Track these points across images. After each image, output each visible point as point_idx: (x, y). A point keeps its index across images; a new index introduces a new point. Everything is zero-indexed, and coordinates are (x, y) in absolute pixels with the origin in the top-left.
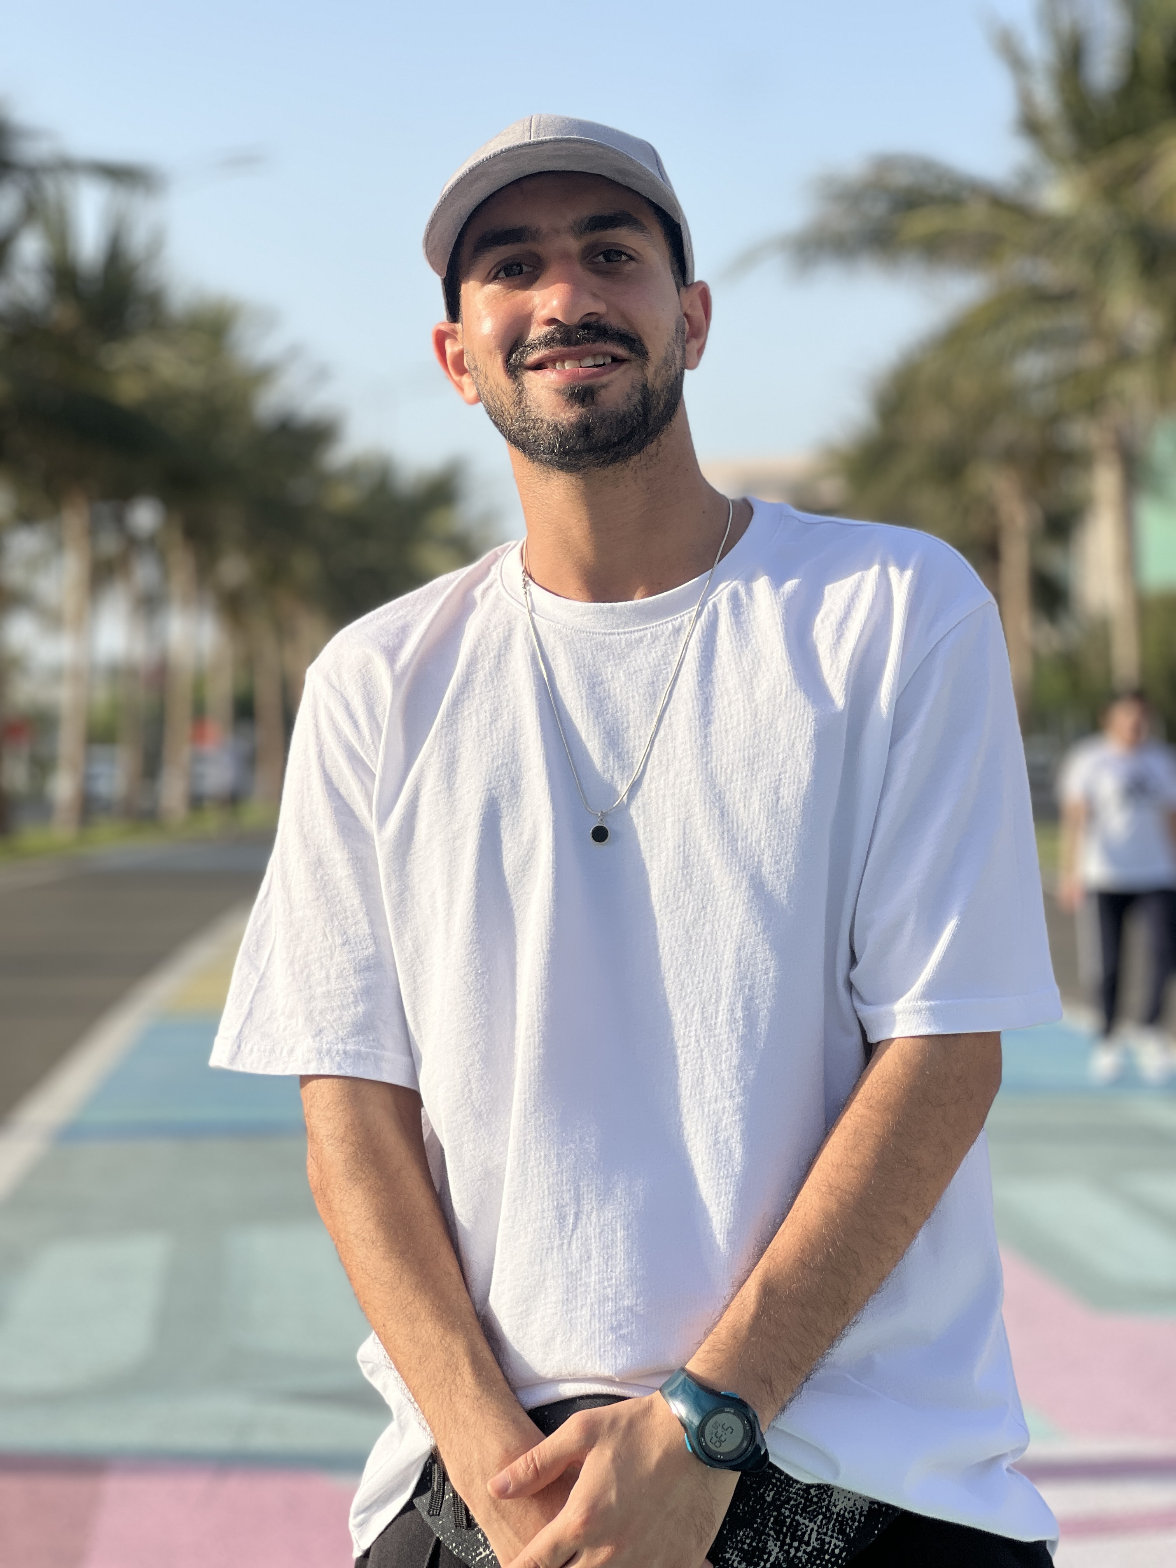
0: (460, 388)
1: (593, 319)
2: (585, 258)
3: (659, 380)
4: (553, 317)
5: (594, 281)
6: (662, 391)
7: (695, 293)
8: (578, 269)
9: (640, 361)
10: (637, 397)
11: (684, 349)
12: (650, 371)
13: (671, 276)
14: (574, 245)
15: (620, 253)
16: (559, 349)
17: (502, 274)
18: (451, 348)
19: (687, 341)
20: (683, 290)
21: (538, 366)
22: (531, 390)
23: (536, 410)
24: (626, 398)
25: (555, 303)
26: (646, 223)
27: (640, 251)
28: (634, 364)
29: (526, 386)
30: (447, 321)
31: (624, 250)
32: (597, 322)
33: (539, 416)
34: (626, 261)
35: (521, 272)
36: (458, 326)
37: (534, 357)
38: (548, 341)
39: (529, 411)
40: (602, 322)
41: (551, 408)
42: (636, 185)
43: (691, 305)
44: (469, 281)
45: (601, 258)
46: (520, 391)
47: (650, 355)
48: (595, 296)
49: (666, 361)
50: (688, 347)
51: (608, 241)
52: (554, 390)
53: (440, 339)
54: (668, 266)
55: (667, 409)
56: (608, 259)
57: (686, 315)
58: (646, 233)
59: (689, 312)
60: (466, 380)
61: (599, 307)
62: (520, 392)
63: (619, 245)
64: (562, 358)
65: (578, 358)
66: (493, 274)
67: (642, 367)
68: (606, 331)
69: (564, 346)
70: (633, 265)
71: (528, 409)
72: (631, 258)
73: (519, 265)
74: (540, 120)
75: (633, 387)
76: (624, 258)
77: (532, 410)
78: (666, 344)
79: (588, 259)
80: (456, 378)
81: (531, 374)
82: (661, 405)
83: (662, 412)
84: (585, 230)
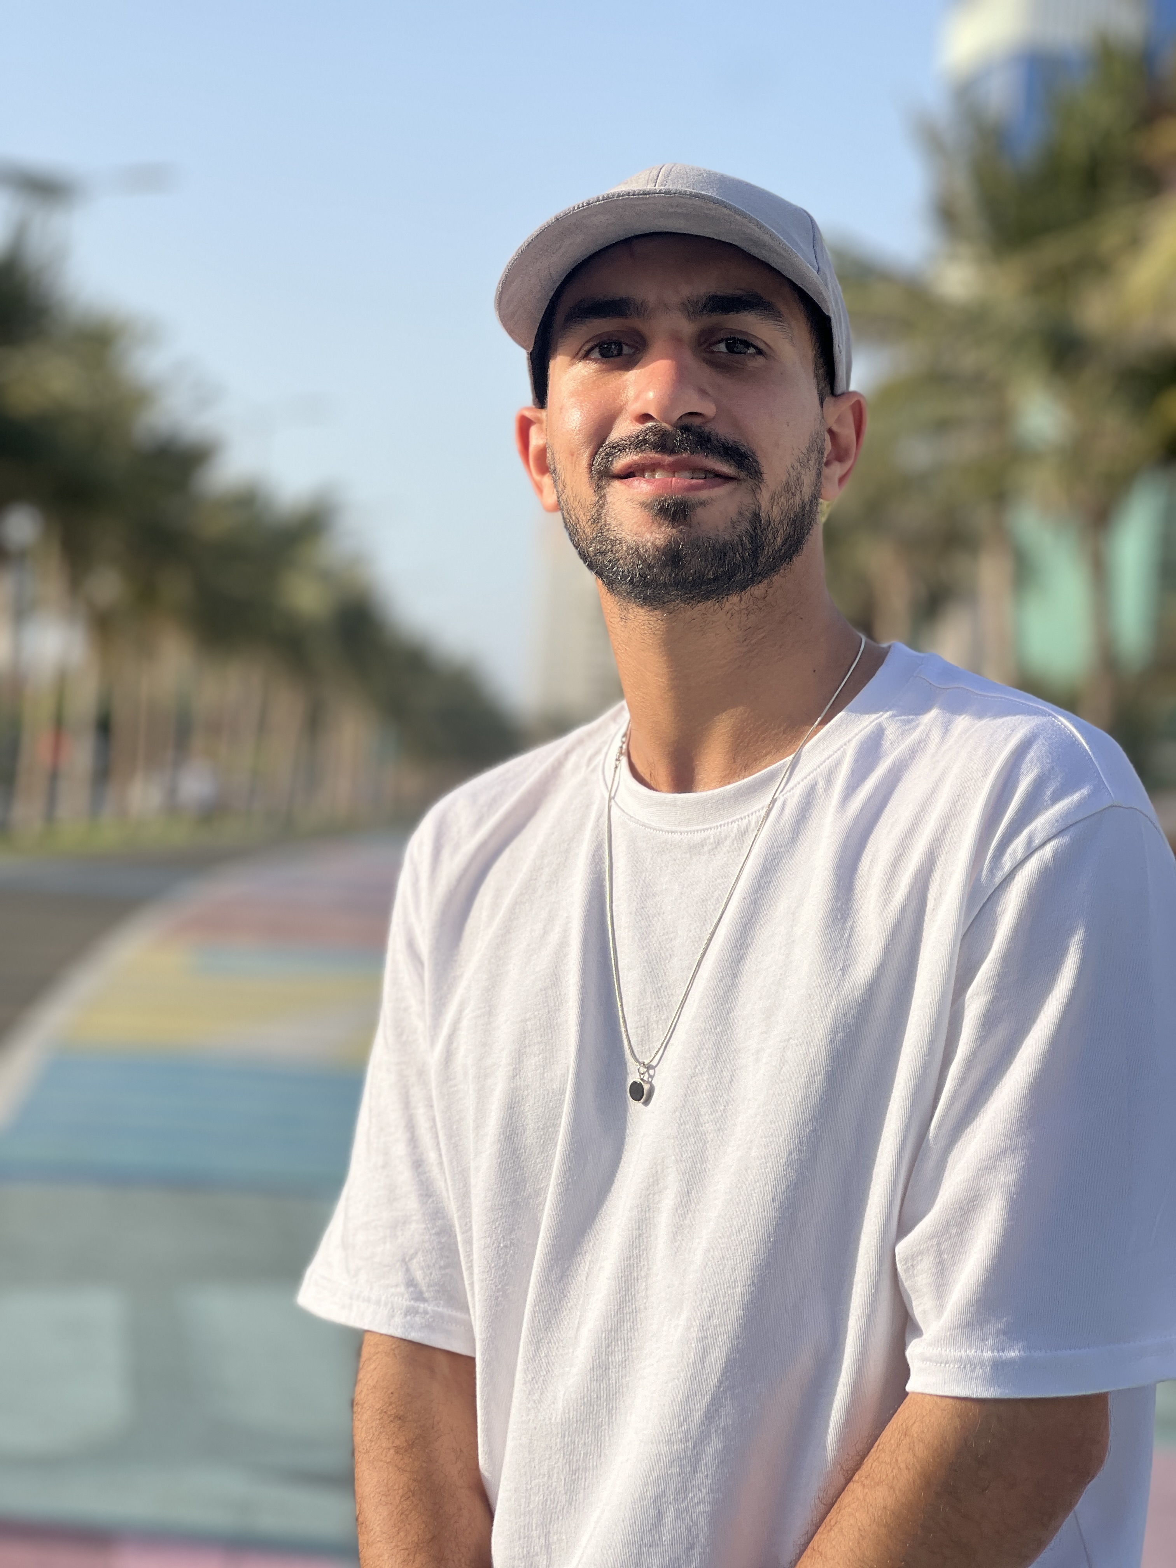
0: (539, 489)
1: (697, 421)
2: (701, 345)
3: (776, 509)
4: (646, 412)
5: (706, 375)
6: (781, 522)
7: (845, 407)
8: (688, 358)
9: (751, 482)
10: (745, 526)
11: (819, 474)
12: (764, 497)
13: (813, 381)
14: (687, 328)
15: (748, 344)
16: (653, 456)
17: (596, 354)
18: (536, 440)
19: (827, 464)
20: (828, 400)
21: (627, 474)
22: (614, 504)
23: (616, 529)
24: (730, 525)
25: (651, 395)
26: (783, 308)
27: (771, 344)
28: (744, 485)
29: (609, 499)
30: (534, 406)
31: (750, 340)
32: (699, 427)
33: (619, 536)
34: (752, 355)
35: (620, 354)
36: (543, 414)
37: (621, 462)
38: (639, 443)
39: (608, 530)
40: (707, 429)
41: (635, 526)
42: (775, 261)
43: (839, 420)
44: (556, 357)
45: (722, 347)
46: (600, 505)
47: (765, 476)
48: (703, 392)
49: (787, 487)
50: (826, 471)
51: (730, 327)
52: (640, 503)
53: (525, 426)
54: (811, 368)
55: (786, 547)
56: (731, 348)
57: (831, 432)
58: (781, 321)
59: (835, 428)
60: (547, 480)
61: (708, 408)
62: (601, 507)
63: (746, 333)
64: (653, 467)
65: (674, 469)
66: (582, 352)
67: (754, 491)
68: (709, 440)
69: (656, 452)
70: (760, 361)
71: (607, 527)
72: (760, 352)
73: (620, 345)
74: (671, 170)
75: (740, 514)
76: (751, 350)
77: (612, 529)
78: (789, 466)
79: (703, 347)
80: (537, 477)
81: (617, 484)
82: (779, 540)
83: (780, 550)
84: (702, 311)
